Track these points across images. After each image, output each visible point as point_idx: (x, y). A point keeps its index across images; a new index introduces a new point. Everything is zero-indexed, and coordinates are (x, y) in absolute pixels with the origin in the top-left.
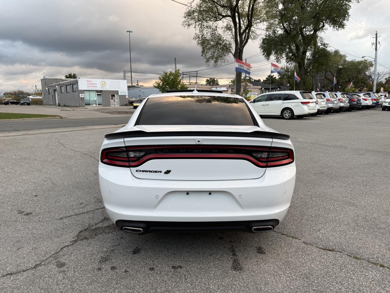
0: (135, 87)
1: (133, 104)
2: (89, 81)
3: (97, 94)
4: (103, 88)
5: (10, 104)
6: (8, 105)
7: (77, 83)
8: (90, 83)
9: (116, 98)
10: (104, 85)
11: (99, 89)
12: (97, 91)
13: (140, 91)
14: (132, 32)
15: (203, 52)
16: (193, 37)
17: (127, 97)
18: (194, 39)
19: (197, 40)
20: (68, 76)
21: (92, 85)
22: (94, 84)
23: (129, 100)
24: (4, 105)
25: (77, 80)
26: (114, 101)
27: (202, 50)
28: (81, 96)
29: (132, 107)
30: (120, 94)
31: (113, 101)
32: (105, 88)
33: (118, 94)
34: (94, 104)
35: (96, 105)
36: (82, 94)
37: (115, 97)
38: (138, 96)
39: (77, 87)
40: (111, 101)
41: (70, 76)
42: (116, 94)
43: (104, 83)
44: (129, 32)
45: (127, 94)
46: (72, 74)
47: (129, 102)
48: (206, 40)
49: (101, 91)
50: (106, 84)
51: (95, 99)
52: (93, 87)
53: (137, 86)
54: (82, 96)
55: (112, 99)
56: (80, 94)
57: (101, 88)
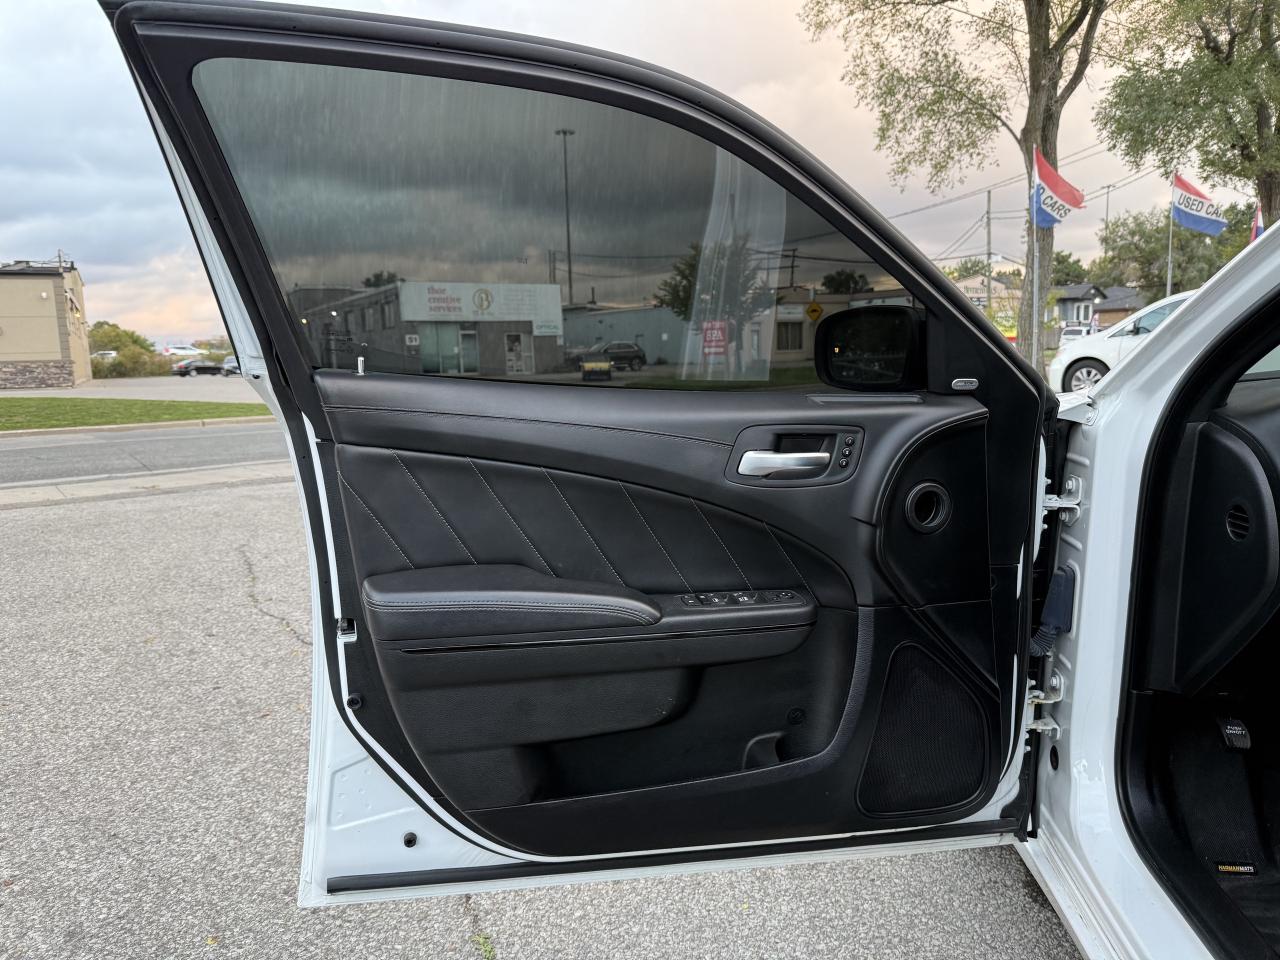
0: (585, 308)
1: (580, 367)
2: (437, 292)
3: (464, 336)
4: (483, 314)
5: (194, 373)
6: (187, 377)
7: (397, 296)
8: (437, 296)
9: (526, 347)
10: (485, 304)
11: (468, 314)
12: (463, 325)
13: (601, 322)
14: (572, 133)
15: (883, 134)
16: (844, 71)
17: (560, 342)
18: (843, 79)
19: (859, 83)
20: (373, 279)
21: (444, 305)
22: (453, 300)
23: (565, 354)
24: (178, 378)
25: (396, 288)
26: (519, 357)
27: (878, 124)
28: (413, 340)
29: (579, 375)
30: (536, 332)
31: (514, 358)
32: (489, 314)
33: (530, 332)
34: (452, 368)
35: (459, 371)
36: (414, 336)
37: (520, 343)
38: (594, 340)
39: (398, 313)
40: (508, 358)
41: (377, 281)
42: (524, 333)
43: (484, 296)
44: (562, 135)
45: (560, 332)
46: (385, 275)
47: (566, 360)
48: (901, 79)
49: (475, 324)
50: (490, 298)
51: (456, 350)
52: (449, 309)
53: (589, 306)
54: (414, 343)
55: (511, 350)
56: (407, 337)
57: (475, 313)
